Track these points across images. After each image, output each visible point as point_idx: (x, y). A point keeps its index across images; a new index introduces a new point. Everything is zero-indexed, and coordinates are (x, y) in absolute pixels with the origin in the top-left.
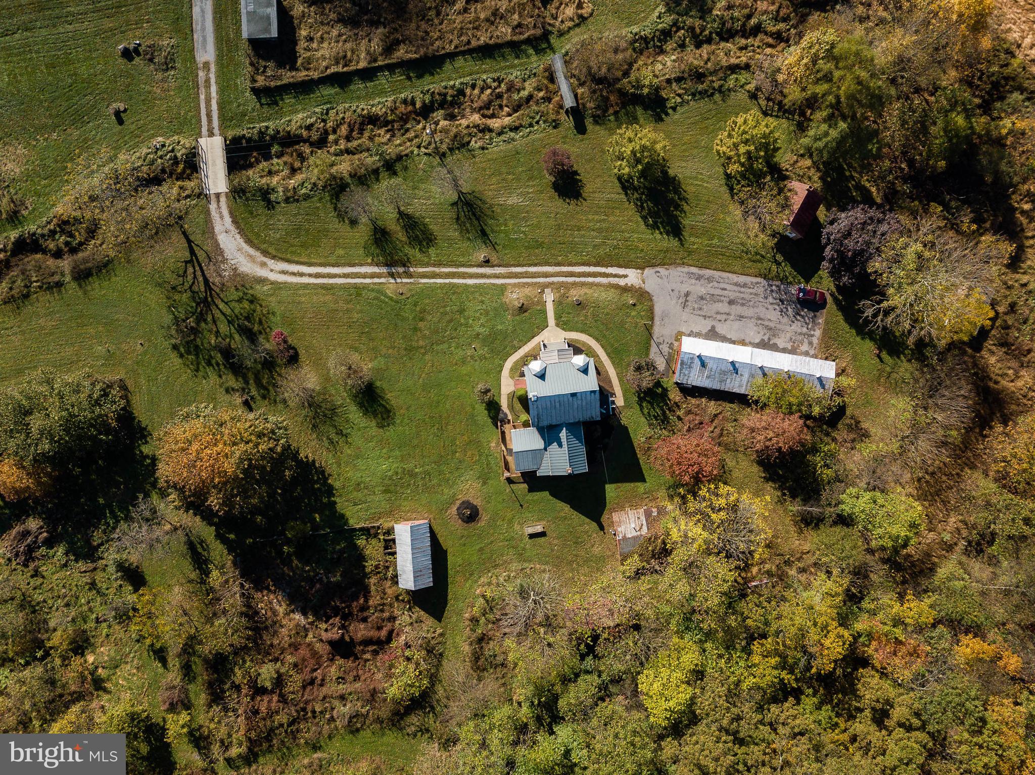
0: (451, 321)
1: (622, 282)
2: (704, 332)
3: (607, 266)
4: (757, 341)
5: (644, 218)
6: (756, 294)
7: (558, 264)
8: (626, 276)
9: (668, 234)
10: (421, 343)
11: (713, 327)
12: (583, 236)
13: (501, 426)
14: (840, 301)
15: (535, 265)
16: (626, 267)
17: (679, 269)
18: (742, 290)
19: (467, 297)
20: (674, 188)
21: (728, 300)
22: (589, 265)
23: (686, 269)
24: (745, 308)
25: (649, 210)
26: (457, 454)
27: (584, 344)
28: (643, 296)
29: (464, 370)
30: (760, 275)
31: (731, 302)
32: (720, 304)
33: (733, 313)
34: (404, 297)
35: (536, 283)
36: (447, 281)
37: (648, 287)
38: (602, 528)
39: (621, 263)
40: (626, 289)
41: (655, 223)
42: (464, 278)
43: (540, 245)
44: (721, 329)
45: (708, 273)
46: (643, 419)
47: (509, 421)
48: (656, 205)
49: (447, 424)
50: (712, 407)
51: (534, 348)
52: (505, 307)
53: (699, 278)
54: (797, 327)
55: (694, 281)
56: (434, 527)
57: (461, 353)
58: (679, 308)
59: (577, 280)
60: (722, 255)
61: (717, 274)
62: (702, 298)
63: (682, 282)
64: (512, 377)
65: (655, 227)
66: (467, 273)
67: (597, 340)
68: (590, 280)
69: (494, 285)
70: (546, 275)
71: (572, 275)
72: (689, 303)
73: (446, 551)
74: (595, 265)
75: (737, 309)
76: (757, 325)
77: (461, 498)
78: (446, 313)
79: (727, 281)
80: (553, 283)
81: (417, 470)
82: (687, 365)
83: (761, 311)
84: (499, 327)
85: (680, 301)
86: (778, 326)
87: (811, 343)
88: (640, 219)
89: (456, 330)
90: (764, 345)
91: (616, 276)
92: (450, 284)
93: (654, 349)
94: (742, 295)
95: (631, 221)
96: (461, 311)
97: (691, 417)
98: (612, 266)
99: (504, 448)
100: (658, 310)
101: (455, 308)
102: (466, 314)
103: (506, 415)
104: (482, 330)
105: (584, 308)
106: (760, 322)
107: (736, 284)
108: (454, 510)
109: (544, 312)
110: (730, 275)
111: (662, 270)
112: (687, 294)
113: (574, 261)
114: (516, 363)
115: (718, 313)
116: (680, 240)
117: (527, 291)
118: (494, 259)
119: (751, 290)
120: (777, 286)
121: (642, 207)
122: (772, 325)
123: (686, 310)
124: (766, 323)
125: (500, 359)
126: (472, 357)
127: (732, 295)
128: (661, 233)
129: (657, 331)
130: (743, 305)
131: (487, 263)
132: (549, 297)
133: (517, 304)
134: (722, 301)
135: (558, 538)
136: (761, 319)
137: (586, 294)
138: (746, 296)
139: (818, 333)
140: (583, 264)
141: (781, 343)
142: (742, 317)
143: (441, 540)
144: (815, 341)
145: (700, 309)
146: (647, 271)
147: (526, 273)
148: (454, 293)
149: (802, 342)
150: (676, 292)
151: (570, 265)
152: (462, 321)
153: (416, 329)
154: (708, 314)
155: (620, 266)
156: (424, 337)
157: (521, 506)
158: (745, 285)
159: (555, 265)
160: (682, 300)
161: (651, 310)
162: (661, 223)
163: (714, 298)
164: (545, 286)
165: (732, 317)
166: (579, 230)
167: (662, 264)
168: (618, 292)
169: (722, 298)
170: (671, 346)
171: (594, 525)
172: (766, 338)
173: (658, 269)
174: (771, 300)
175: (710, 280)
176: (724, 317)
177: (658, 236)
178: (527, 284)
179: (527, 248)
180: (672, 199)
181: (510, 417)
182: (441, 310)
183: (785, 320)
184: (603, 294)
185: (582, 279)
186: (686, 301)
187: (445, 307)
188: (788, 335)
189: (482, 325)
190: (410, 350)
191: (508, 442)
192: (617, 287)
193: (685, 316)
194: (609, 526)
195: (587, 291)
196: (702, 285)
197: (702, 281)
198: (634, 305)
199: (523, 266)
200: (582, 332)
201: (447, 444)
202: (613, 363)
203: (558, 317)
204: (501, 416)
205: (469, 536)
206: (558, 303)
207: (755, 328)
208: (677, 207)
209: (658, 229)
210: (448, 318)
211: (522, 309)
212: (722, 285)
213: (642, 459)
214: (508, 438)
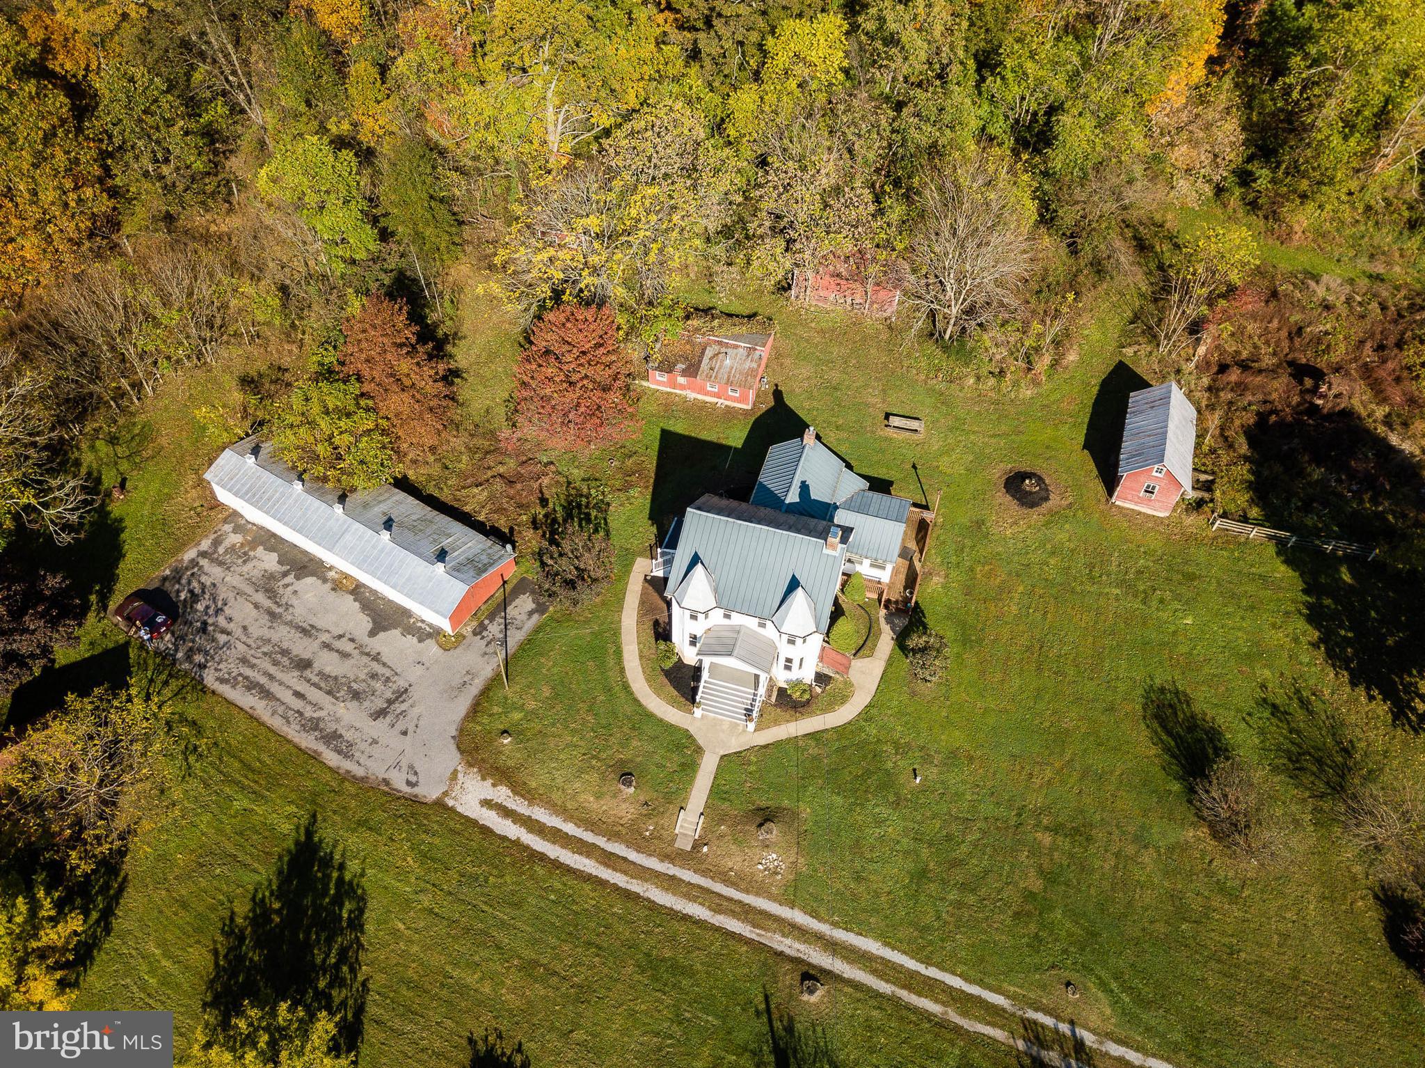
0: (956, 863)
1: (502, 794)
2: (396, 633)
3: (517, 843)
4: (310, 580)
5: (356, 924)
6: (244, 661)
7: (628, 895)
8: (486, 803)
9: (327, 862)
10: (1047, 839)
11: (372, 633)
12: (534, 942)
13: (907, 600)
14: (99, 593)
15: (686, 918)
16: (473, 823)
17: (359, 772)
18: (263, 680)
19: (893, 904)
20: (234, 975)
21: (308, 673)
22: (556, 864)
23: (347, 765)
24: (285, 645)
25: (330, 941)
26: (1021, 589)
27: (658, 692)
28: (475, 746)
29: (957, 738)
30: (204, 690)
31: (304, 665)
32: (328, 670)
33: (316, 644)
34: (1067, 975)
35: (704, 873)
36: (933, 972)
37: (451, 758)
38: (778, 394)
39: (478, 837)
40: (501, 774)
41: (338, 901)
42: (885, 962)
43: (651, 965)
44: (360, 623)
45: (307, 741)
46: (613, 524)
47: (886, 607)
48: (307, 946)
49: (1029, 649)
50: (475, 500)
51: (776, 722)
52: (802, 840)
53: (332, 738)
54: (213, 573)
55: (348, 735)
56: (1101, 488)
57: (953, 779)
58: (415, 693)
59: (601, 842)
60: (247, 766)
61: (293, 732)
62: (356, 695)
63: (375, 742)
64: (848, 684)
65: (348, 890)
66: (874, 972)
67: (626, 687)
68: (570, 828)
69: (814, 914)
70: (671, 883)
71: (609, 859)
72: (389, 695)
73: (1085, 447)
74: (542, 857)
75: (302, 648)
76: (288, 606)
77: (1035, 516)
78: (963, 887)
79: (281, 710)
80: (665, 857)
81: (1118, 591)
82: (476, 567)
83: (259, 628)
84: (838, 800)
85: (404, 707)
86: (249, 590)
87: (216, 543)
88: (369, 927)
89: (949, 838)
90: (304, 565)
91: (506, 812)
92: (927, 962)
93: (515, 638)
94: (272, 670)
95: (395, 933)
96: (921, 875)
97: (526, 497)
98: (504, 838)
99: (918, 565)
100: (462, 705)
101: (933, 888)
102: (910, 865)
103: (889, 619)
104: (884, 811)
105: (622, 762)
106: (278, 610)
107: (266, 694)
108: (1054, 501)
109: (716, 792)
110: (266, 717)
111: (399, 781)
112: (380, 714)
113: (587, 887)
114: (830, 707)
115: (345, 655)
116: (309, 834)
117: (734, 862)
118: (788, 978)
119: (248, 672)
120: (189, 658)
121: (343, 955)
122: (260, 598)
123: (402, 684)
124: (267, 603)
125: (861, 729)
126: (927, 759)
127: (292, 678)
128: (342, 867)
129: (487, 668)
130: (285, 652)
131: (810, 976)
132: (688, 823)
133: (774, 832)
134: (320, 674)
135: (867, 405)
136: (273, 616)
137: (598, 796)
138: (266, 665)
139: (190, 554)
140: (569, 870)
141: (269, 561)
142: (304, 631)
143: (1092, 468)
144: (205, 545)
145: (374, 676)
146: (430, 791)
147: (718, 910)
148: (925, 929)
149: (232, 549)
150: (400, 726)
151: (603, 883)
152: (925, 852)
153: (1051, 878)
154: (365, 659)
155: (486, 831)
156: (1036, 849)
157: (914, 467)
158: (251, 686)
159: (638, 896)
160: (399, 707)
161: (476, 709)
162: (325, 892)
163: (332, 686)
164: (690, 858)
165: (325, 637)
166: (535, 964)
167: (394, 796)
168: (523, 776)
169: (315, 679)
170: (480, 630)
171: (790, 402)
172: (290, 579)
173: (407, 789)
174: (222, 638)
175: (313, 726)
176: (338, 644)
177: (353, 866)
178: (727, 882)
179: (689, 972)
180: (258, 944)
181: (883, 612)
182: (971, 899)
183: (223, 593)
184: (559, 781)
185: (589, 837)
186: (390, 702)
187: (959, 905)
188: (245, 569)
189: (879, 823)
190: (1076, 831)
191: (904, 571)
192: (519, 789)
193: (412, 674)
194: (765, 393)
195: (588, 799)
196: (338, 720)
197: (331, 727)
198: (505, 732)
199: (718, 929)
200: (650, 715)
201: (1038, 615)
202: (616, 633)
203: (689, 767)
204: (901, 622)
205: (1037, 456)
206: (674, 799)
207: (294, 601)
208: (260, 914)
209: (341, 880)
210: (958, 876)
211: (765, 817)
212: (297, 704)
213: (651, 465)
214: (902, 577)
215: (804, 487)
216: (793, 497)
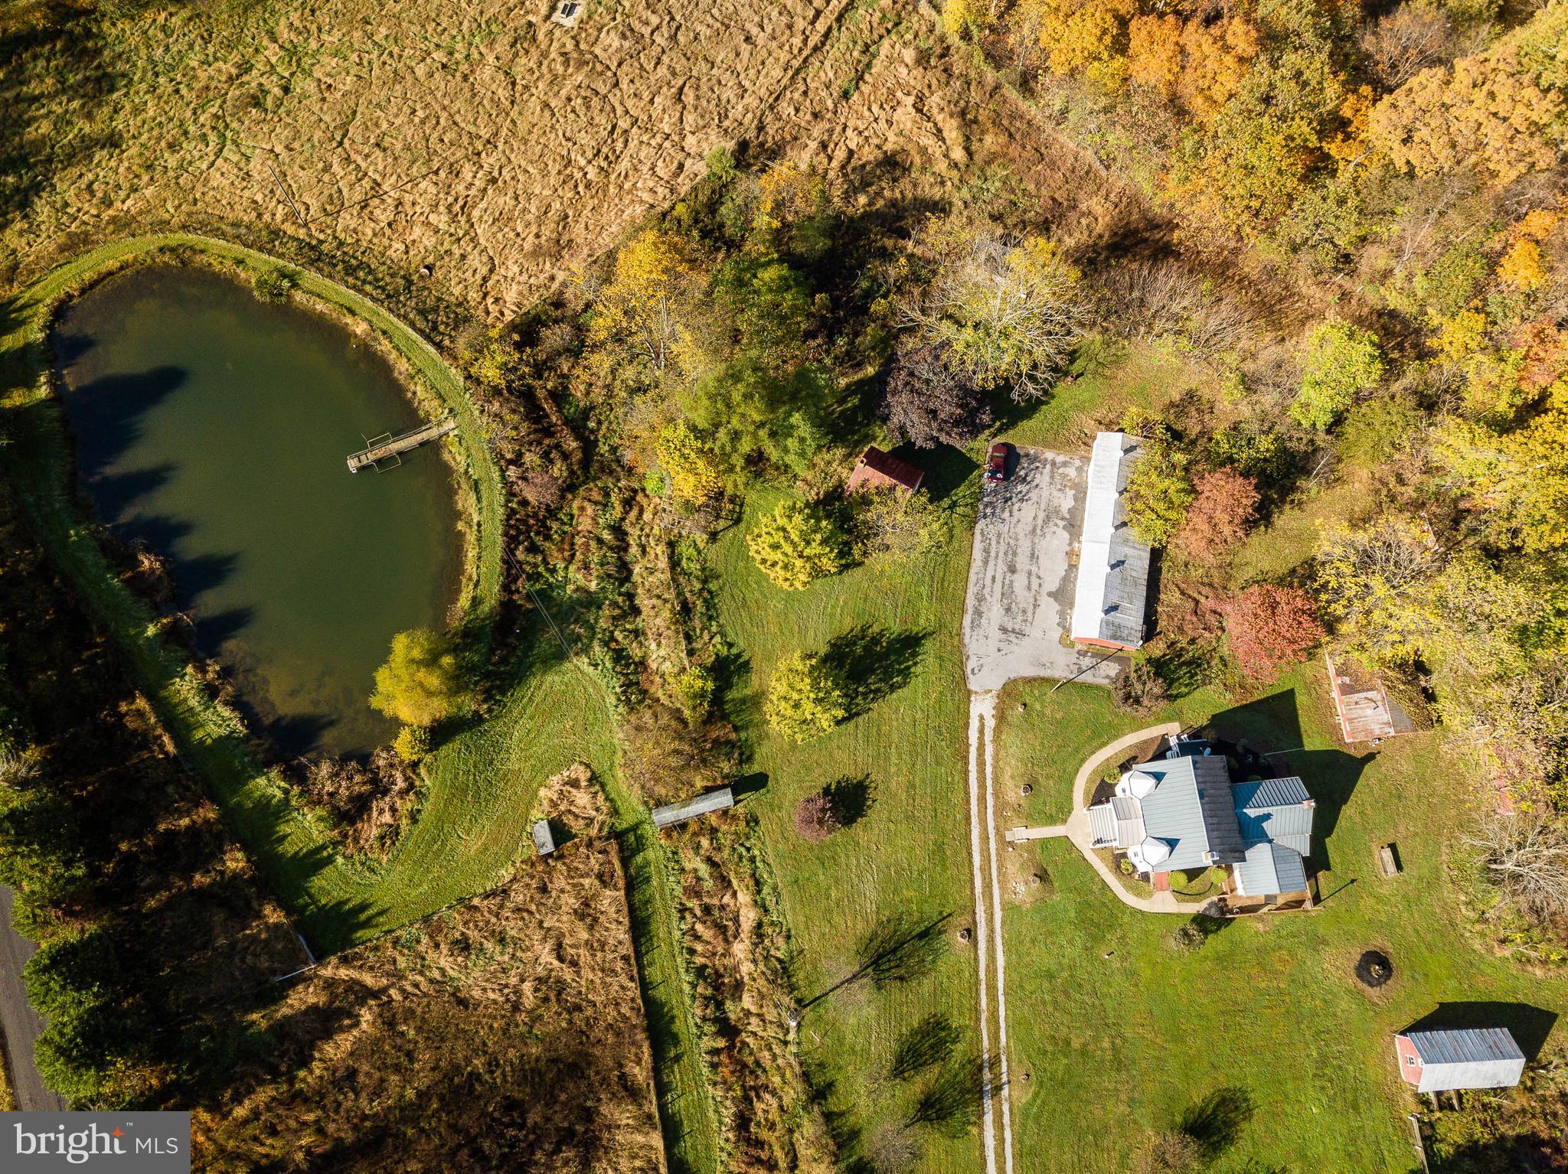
0: (1066, 993)
1: (990, 723)
2: (1057, 607)
3: (968, 745)
4: (1066, 535)
5: (893, 688)
6: (999, 535)
7: (968, 818)
8: (982, 718)
9: (915, 655)
10: (1106, 1044)
11: (1050, 594)
12: (923, 781)
13: (1231, 912)
14: (1003, 424)
15: (970, 855)
16: (967, 716)
17: (967, 640)
18: (993, 554)
19: (1027, 966)
20: (847, 646)
21: (1009, 575)
22: (966, 772)
23: (967, 630)
24: (1019, 551)
25: (880, 680)
26: (1282, 986)
27: (1090, 780)
28: (1010, 693)
29: (1146, 973)
30: (972, 528)
31: (1012, 570)
32: (1016, 584)
33: (1028, 567)
34: (1032, 1073)
35: (998, 854)
36: (1001, 999)
37: (997, 685)
38: (1371, 757)
39: (961, 723)
40: (1001, 718)
41: (900, 672)
42: (995, 971)
43: (939, 848)
44: (1052, 583)
45: (970, 602)
46: (1197, 694)
47: (1220, 900)
48: (873, 671)
49: (1235, 1003)
50: (1170, 597)
51: (1103, 859)
52: (1040, 905)
53: (978, 613)
54: (1042, 478)
55: (984, 621)
56: (1406, 1021)
57: (1118, 978)
58: (1026, 641)
59: (990, 790)
60: (943, 580)
61: (972, 590)
62: (1008, 610)
63: (987, 637)
64: (1151, 894)
65: (906, 673)
66: (988, 966)
67: (1083, 760)
68: (989, 770)
69: (1003, 923)
70: (985, 839)
71: (982, 799)
72: (1017, 627)
73: (1441, 1004)
74: (967, 763)
75: (1022, 562)
76: (1043, 535)
77: (1352, 980)
78: (1055, 1002)
79: (981, 575)
80: (997, 829)
81: (1315, 1054)
82: (1116, 632)
83: (1022, 530)
84: (1073, 914)
85: (1014, 640)
86: (1043, 506)
87: (1065, 464)
88: (894, 695)
89: (1080, 986)
90: (1074, 525)
91: (981, 732)
92: (1006, 994)
93: (1088, 678)
94: (1001, 554)
95: (898, 709)
96: (1050, 976)
97: (1187, 627)
98: (967, 738)
99: (1265, 910)
100: (1030, 672)
101: (1046, 985)
102: (1054, 968)
103: (1211, 905)
104: (1079, 943)
105: (1036, 781)
106: (1038, 532)
107: (986, 562)
108: (1373, 992)
109: (1045, 843)
110: (973, 571)
111: (971, 664)
112: (1004, 630)
113: (962, 794)
114: (1129, 888)
115: (1029, 588)
116: (924, 637)
117: (1012, 868)
118: (964, 921)
119: (994, 542)
120: (986, 506)
121: (878, 690)
122: (1042, 515)
123: (1027, 630)
124: (1040, 522)
125: (1123, 913)
126: (1123, 959)
127: (1002, 567)
128: (915, 664)
129: (1060, 672)
130: (1015, 554)
131: (970, 933)
132: (1020, 834)
133: (1036, 884)
134: (1012, 582)
135: (1395, 827)
136: (1034, 530)
137: (1012, 777)
138: (1003, 548)
139: (1049, 455)
140: (966, 781)
141: (1066, 502)
142: (1033, 555)
143: (1424, 1013)
144: (1060, 459)
145: (1024, 612)
146: (973, 684)
147: (982, 870)
148: (1022, 987)
149: (1064, 476)
150: (1002, 645)
151: (968, 802)
152: (1065, 974)
153: (1084, 1052)
154: (1032, 601)
155: (967, 726)
156: (1096, 1039)
157: (1353, 881)
158: (987, 551)
159: (969, 824)
160: (1012, 638)
161: (1030, 681)
162: (900, 664)
163: (1007, 593)
164: (1004, 844)
165: (1034, 569)
166: (914, 787)
167: (962, 666)
168: (1005, 729)
169: (1007, 582)
170: (1082, 654)
171: (1368, 769)
172: (1061, 523)
173: (969, 671)
174: (1006, 515)
175: (980, 599)
176: (1034, 579)
177: (918, 669)
178: (999, 869)
179: (944, 868)
180: (864, 648)
181: (1215, 898)
182: (1050, 1009)
183: (1033, 495)
184: (1011, 751)
185: (989, 782)
186: (1013, 631)
187: (1044, 1003)
188: (1056, 493)
189: (1071, 942)
190: (1120, 1062)
191: (1254, 902)
192: (998, 731)
193: (1035, 632)
194: (1367, 747)
195: (1008, 772)
196: (989, 610)
197: (984, 609)
198: (1025, 705)
199: (972, 874)
200: (1072, 783)
201: (1266, 1003)
202: (1116, 737)
203: (1052, 820)
204: (1214, 913)
205: (1412, 968)
206: (1031, 819)
207: (1048, 536)
208: (875, 640)
209: (908, 668)
210: (1061, 998)
211: (1043, 876)
212: (988, 582)
213: (1258, 696)
214: (1249, 903)
215: (1268, 817)
216: (1252, 812)
